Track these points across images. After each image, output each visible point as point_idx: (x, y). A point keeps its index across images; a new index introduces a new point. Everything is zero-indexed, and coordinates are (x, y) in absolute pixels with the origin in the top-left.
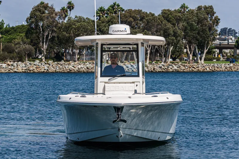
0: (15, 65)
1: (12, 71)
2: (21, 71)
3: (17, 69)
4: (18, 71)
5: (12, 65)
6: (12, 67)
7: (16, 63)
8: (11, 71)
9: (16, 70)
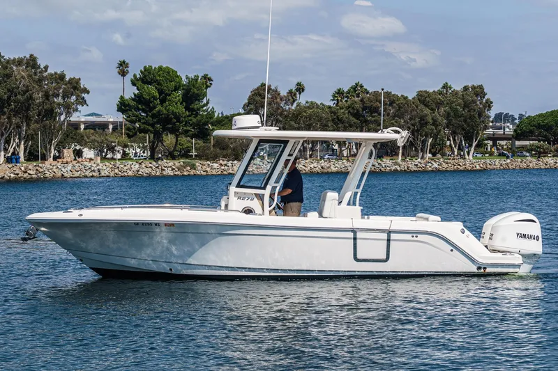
0: (230, 165)
5: (226, 165)
6: (226, 168)
7: (231, 162)
8: (225, 173)
9: (231, 172)
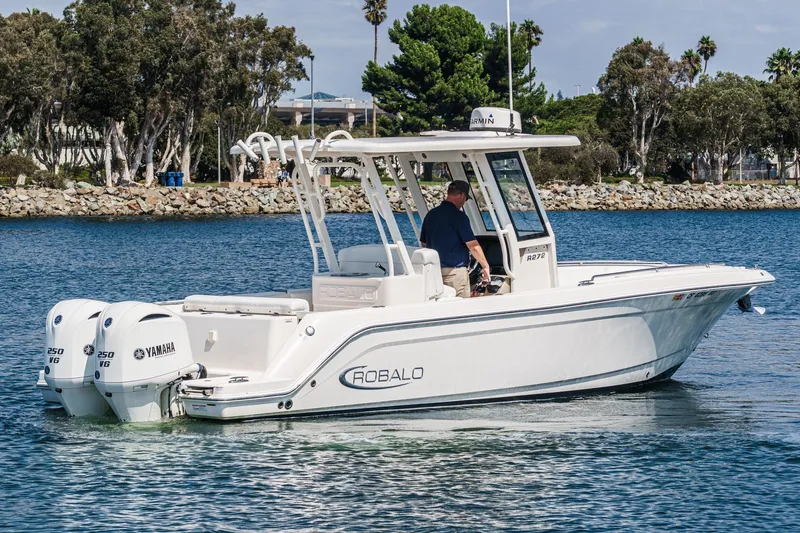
0: (572, 191)
1: (565, 208)
2: (586, 206)
3: (577, 203)
4: (578, 206)
5: (564, 192)
6: (565, 198)
7: (574, 186)
8: (563, 207)
9: (574, 205)
